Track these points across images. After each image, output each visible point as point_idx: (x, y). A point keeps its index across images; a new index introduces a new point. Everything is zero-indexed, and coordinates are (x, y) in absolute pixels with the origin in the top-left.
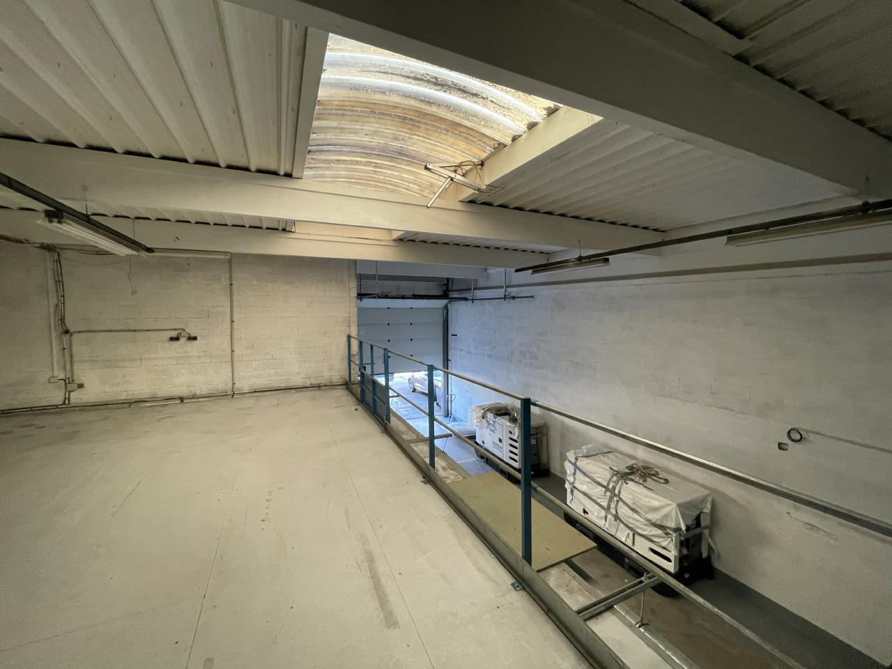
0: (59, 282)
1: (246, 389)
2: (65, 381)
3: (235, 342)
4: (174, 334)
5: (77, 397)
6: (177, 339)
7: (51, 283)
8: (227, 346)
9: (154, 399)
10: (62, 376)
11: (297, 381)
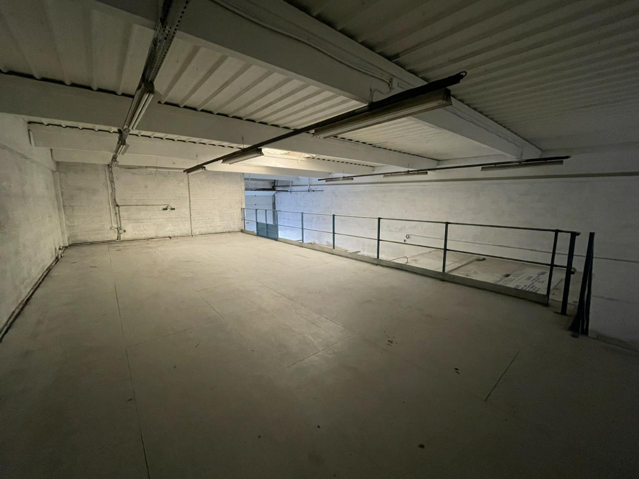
0: (112, 181)
1: (197, 233)
2: (118, 229)
3: (192, 212)
4: (165, 207)
5: (123, 237)
6: (166, 209)
7: (109, 182)
8: (188, 213)
9: (157, 237)
10: (116, 226)
11: (219, 230)
